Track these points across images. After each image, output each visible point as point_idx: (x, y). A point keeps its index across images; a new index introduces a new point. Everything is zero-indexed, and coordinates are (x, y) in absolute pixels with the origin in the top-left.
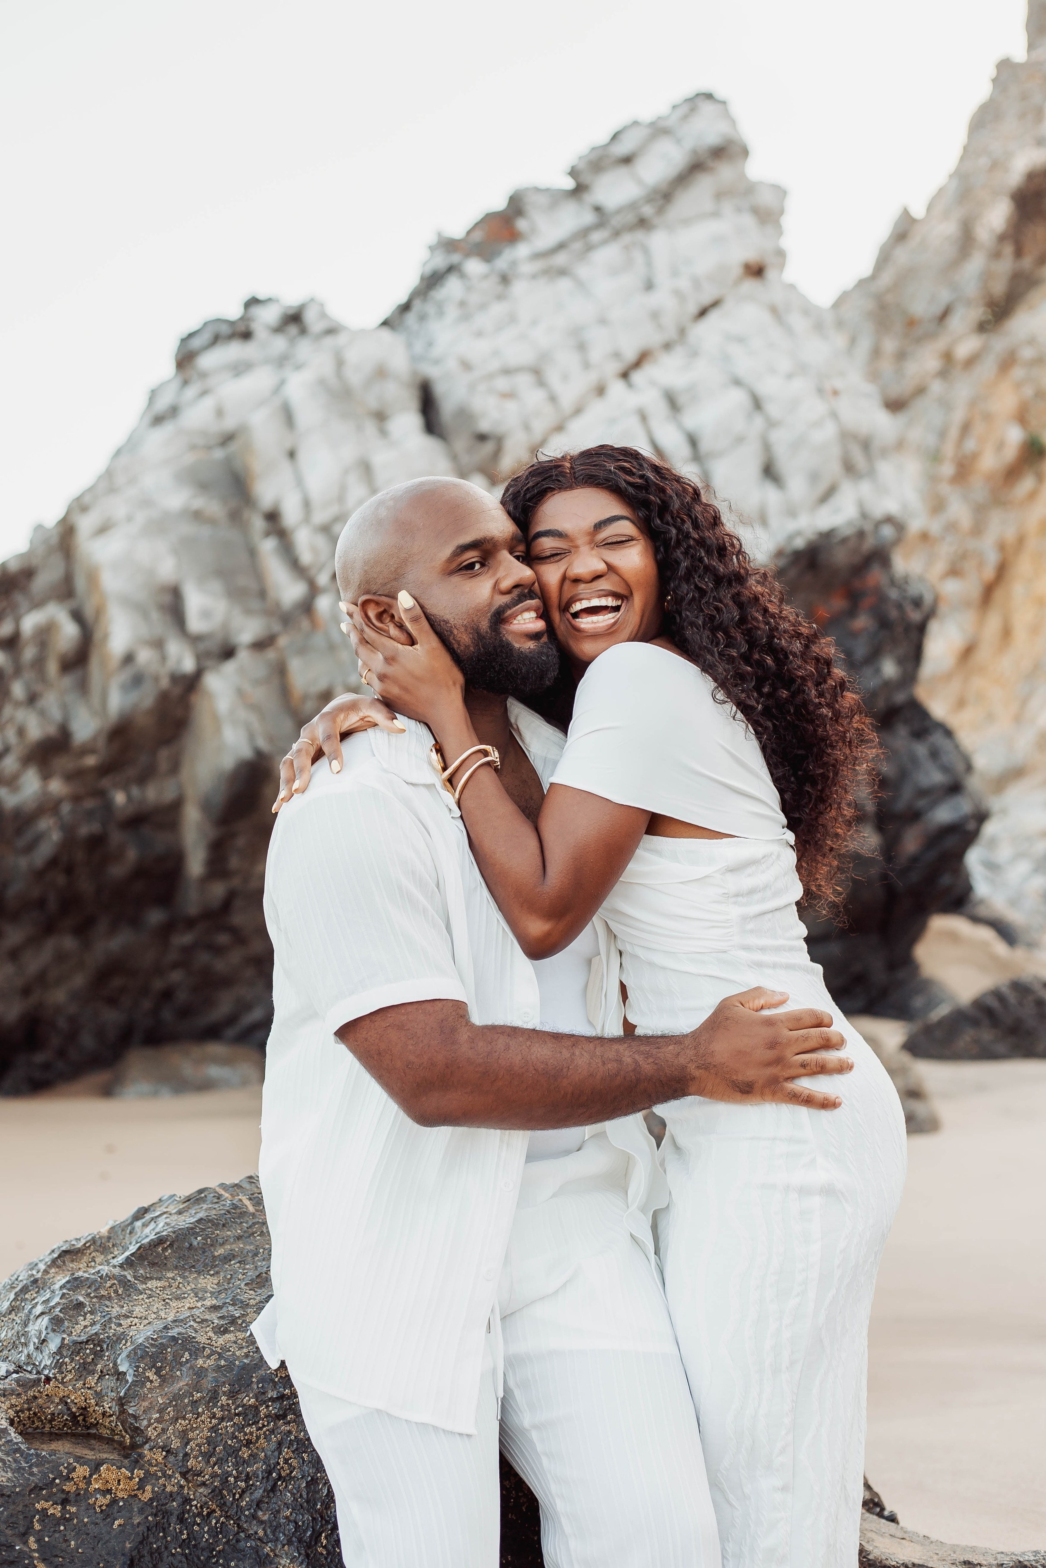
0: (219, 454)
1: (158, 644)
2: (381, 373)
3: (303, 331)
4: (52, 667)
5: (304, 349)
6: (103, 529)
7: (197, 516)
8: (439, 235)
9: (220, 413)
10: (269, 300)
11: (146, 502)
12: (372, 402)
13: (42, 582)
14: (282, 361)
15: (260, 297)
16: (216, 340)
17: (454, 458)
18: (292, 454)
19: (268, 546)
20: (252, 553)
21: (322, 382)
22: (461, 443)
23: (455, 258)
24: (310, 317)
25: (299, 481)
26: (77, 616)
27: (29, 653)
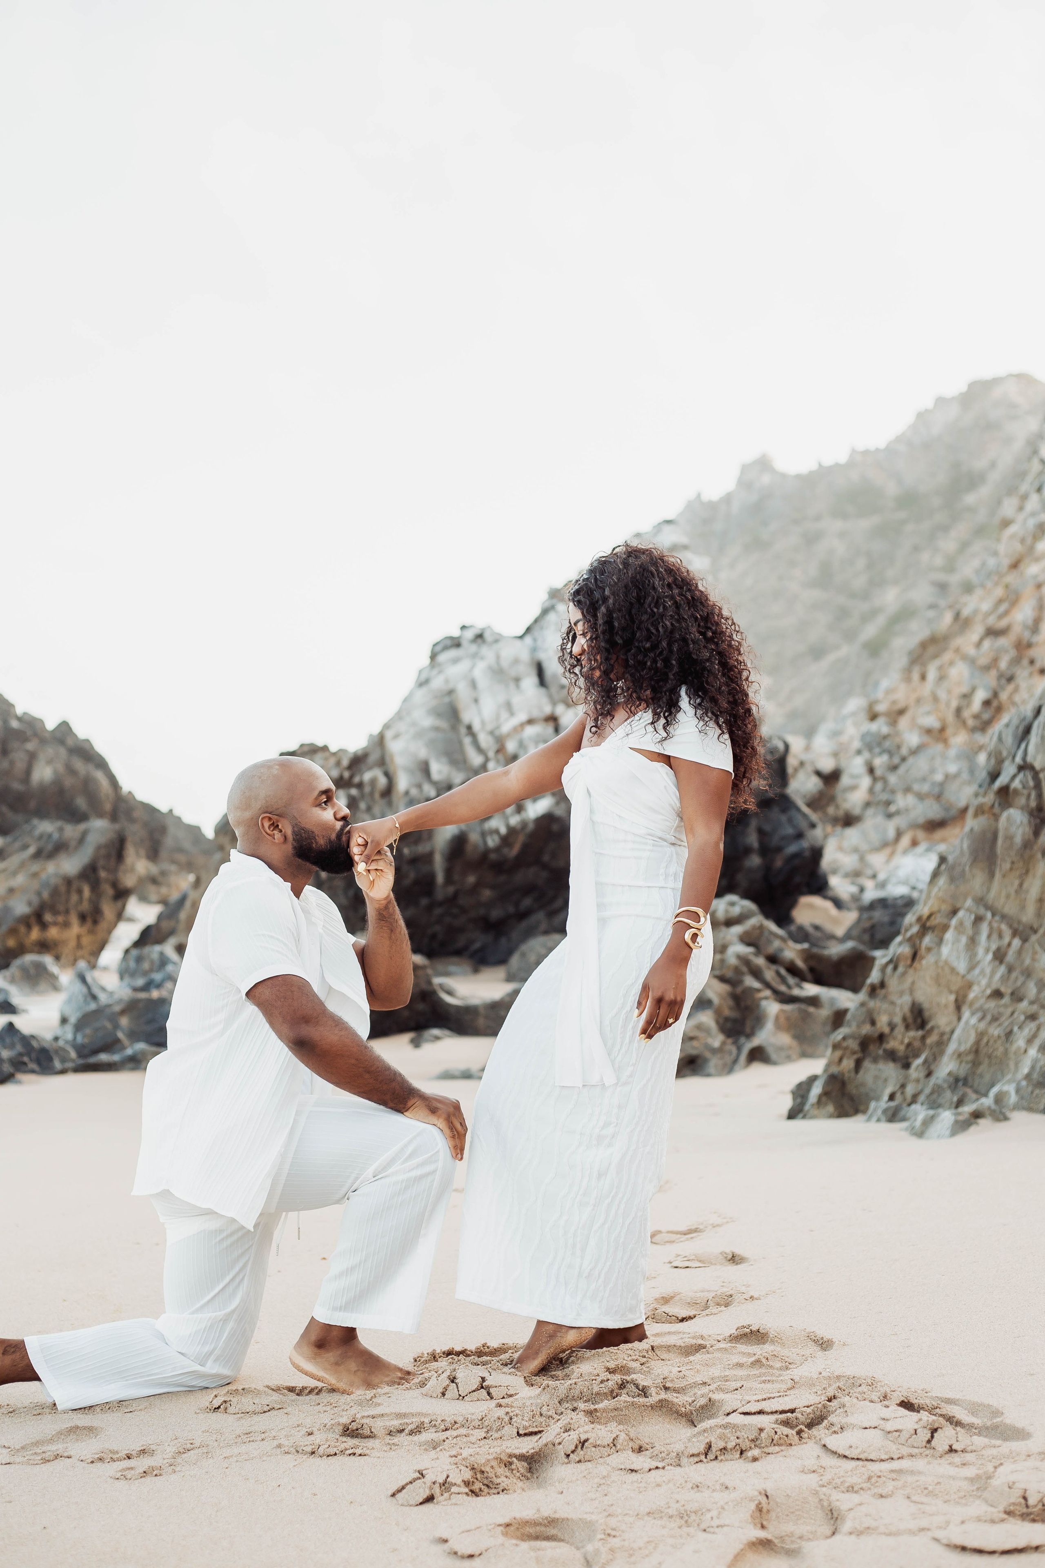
0: (447, 700)
1: (419, 786)
2: (516, 661)
3: (484, 641)
4: (377, 796)
5: (485, 651)
6: (396, 736)
7: (437, 729)
8: (551, 589)
9: (447, 681)
10: (471, 626)
11: (414, 724)
12: (513, 673)
13: (373, 758)
14: (475, 656)
15: (466, 625)
16: (446, 648)
17: (550, 696)
18: (476, 701)
19: (467, 741)
20: (460, 743)
21: (490, 668)
22: (554, 689)
23: (554, 601)
24: (487, 636)
25: (479, 712)
26: (387, 774)
27: (367, 789)
